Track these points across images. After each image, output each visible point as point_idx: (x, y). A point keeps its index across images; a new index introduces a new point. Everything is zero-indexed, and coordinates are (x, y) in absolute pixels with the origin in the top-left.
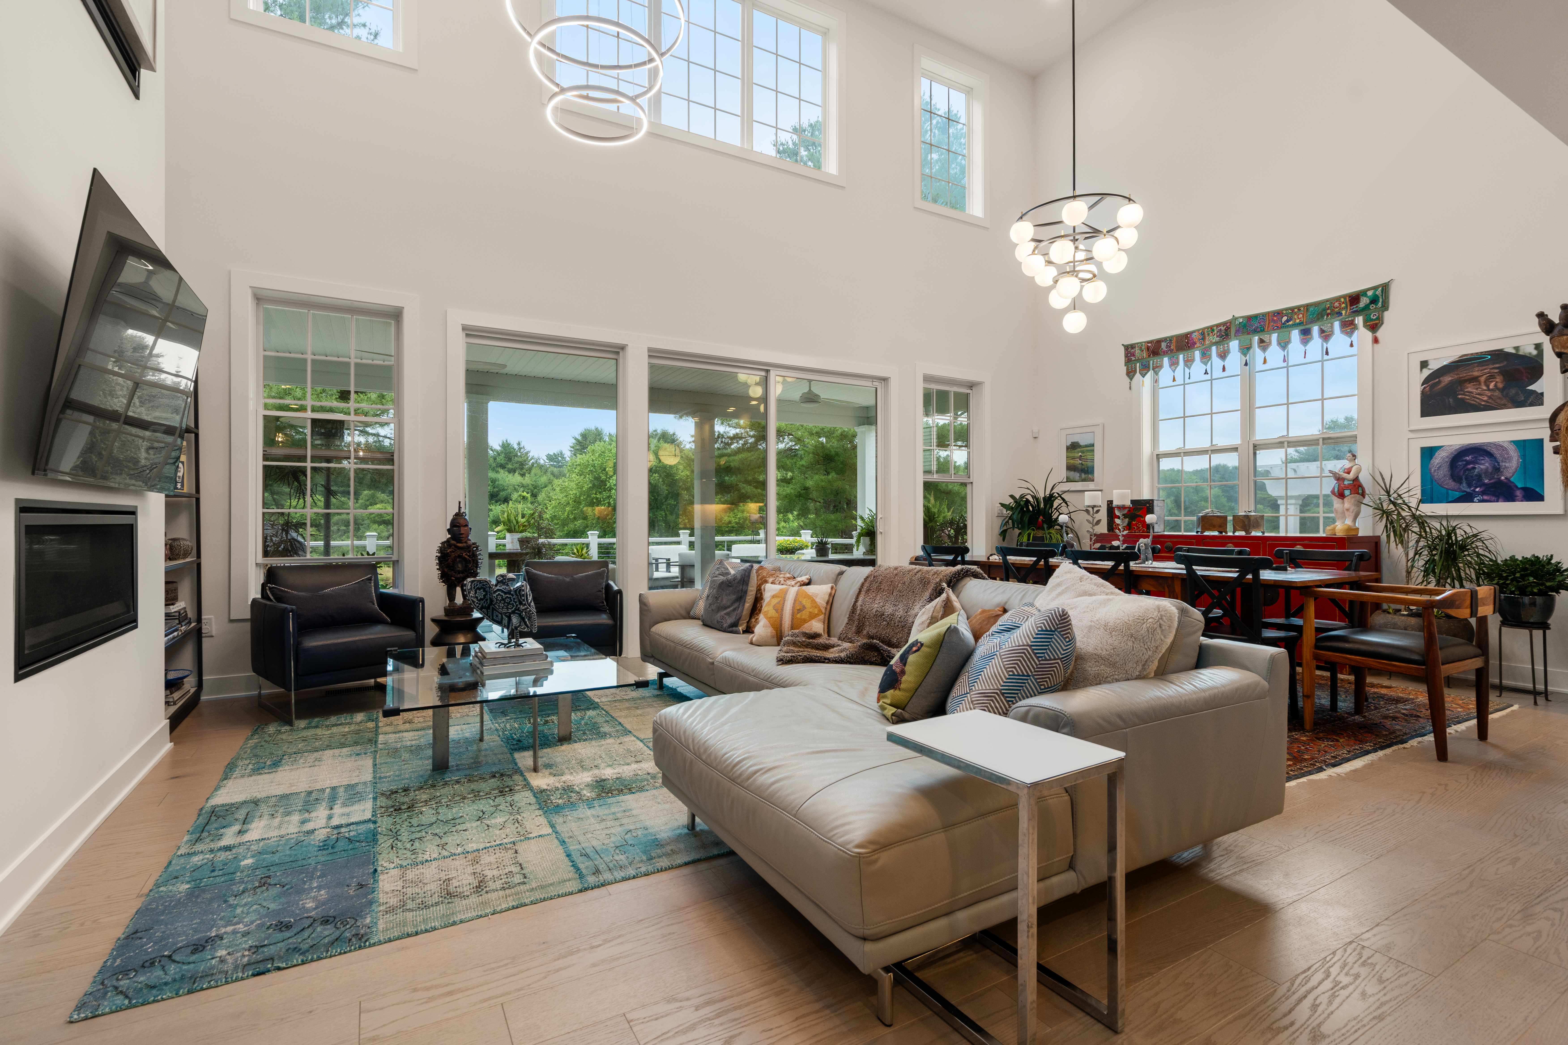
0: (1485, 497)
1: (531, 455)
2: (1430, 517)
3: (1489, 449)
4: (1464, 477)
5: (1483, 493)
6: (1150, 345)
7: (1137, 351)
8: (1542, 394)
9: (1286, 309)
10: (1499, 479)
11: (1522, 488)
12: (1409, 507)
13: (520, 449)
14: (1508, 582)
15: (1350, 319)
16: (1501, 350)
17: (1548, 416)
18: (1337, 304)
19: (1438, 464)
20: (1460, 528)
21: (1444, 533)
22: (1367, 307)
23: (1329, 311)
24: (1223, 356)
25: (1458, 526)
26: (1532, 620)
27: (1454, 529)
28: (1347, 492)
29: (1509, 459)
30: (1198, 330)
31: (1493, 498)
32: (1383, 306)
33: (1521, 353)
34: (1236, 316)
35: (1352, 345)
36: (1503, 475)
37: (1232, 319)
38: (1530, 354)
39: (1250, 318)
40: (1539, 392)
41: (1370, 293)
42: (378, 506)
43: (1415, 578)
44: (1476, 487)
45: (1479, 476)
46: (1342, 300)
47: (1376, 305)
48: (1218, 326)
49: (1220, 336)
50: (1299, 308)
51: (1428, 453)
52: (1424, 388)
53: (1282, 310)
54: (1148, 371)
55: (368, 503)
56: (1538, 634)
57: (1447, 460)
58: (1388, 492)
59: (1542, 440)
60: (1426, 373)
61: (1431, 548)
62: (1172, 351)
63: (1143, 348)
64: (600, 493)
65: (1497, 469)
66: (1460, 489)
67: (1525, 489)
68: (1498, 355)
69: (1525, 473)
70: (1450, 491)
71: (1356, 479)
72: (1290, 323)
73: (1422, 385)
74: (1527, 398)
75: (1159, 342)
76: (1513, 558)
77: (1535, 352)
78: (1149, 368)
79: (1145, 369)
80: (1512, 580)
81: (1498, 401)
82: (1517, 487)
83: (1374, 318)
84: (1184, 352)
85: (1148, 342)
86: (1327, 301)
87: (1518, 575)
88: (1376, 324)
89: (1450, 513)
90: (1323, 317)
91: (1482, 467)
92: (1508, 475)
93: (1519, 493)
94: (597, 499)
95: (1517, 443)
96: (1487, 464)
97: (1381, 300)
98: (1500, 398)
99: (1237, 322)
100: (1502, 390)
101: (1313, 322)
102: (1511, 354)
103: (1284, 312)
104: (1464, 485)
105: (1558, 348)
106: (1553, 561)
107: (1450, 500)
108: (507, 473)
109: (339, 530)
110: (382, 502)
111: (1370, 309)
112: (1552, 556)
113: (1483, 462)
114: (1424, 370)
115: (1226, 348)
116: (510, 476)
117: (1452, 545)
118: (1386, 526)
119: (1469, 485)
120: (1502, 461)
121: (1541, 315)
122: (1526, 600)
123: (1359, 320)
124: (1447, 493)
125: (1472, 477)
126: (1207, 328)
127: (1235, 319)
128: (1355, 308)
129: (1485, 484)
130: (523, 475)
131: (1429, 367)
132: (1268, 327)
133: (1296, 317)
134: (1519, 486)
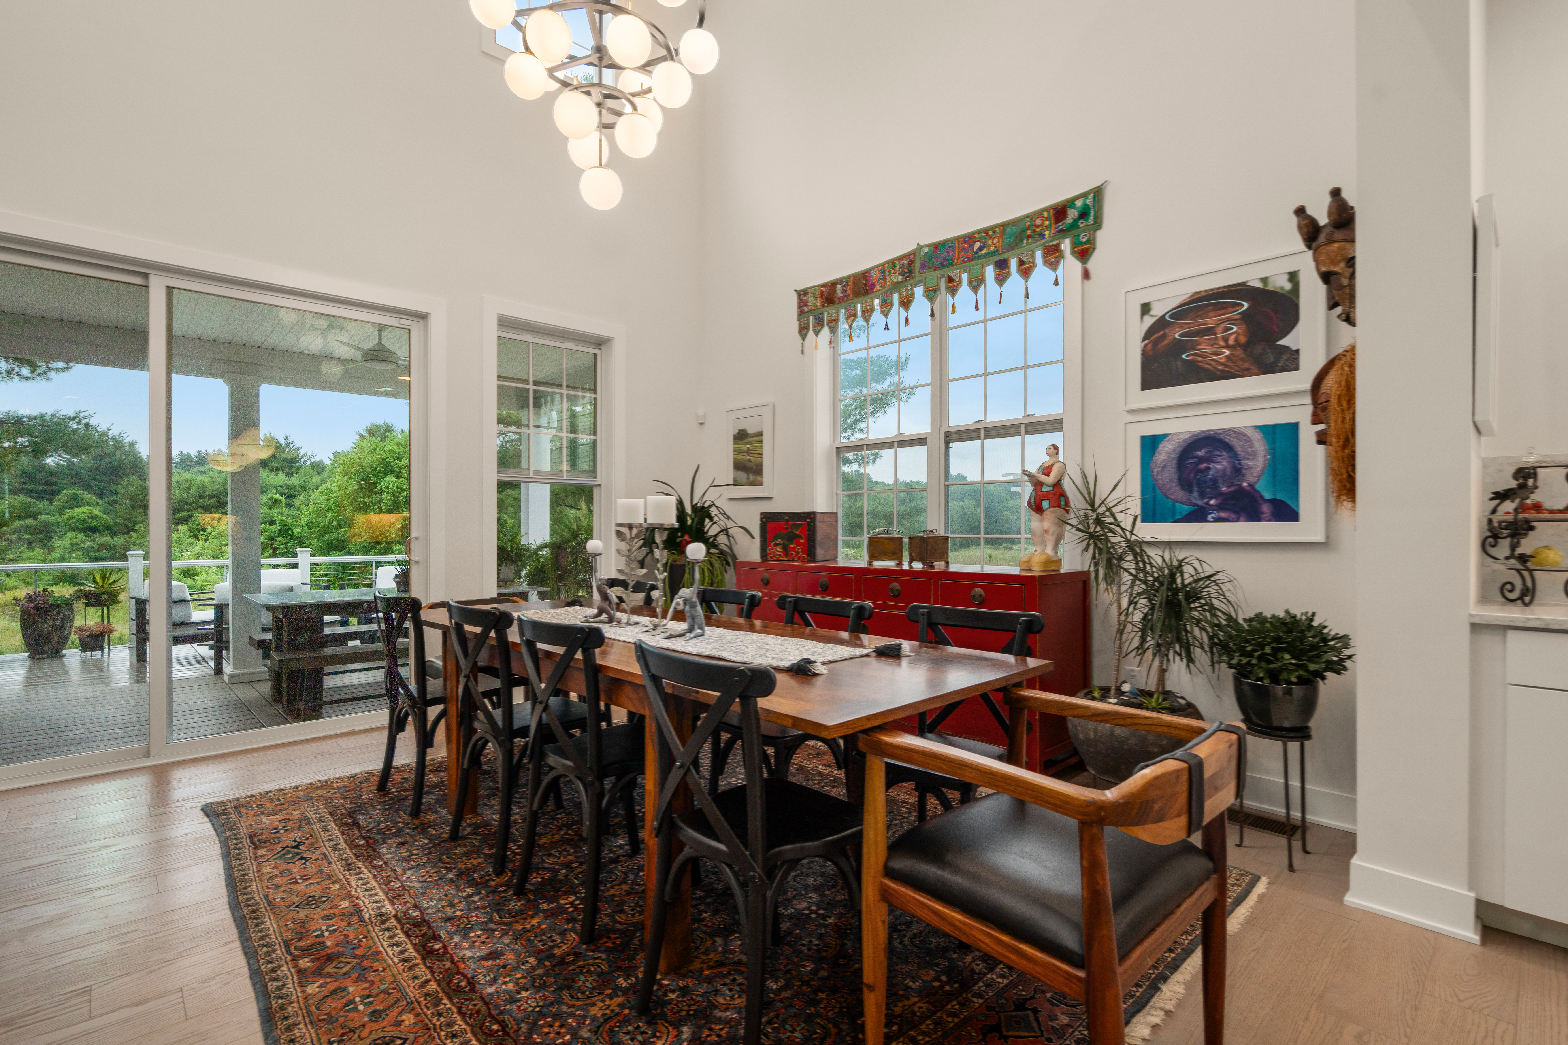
0: (1223, 515)
1: (302, 451)
2: (1149, 543)
3: (1227, 438)
4: (1195, 482)
5: (1219, 508)
6: (823, 289)
7: (810, 299)
8: (1297, 351)
9: (979, 232)
10: (1240, 485)
11: (1270, 501)
12: (1123, 529)
13: (288, 444)
14: (1254, 661)
15: (1055, 243)
16: (1243, 284)
17: (1307, 385)
18: (1038, 222)
19: (1163, 461)
20: (1188, 563)
21: (1166, 572)
22: (1074, 225)
23: (1029, 232)
24: (906, 303)
25: (1186, 561)
26: (1287, 724)
27: (1181, 563)
28: (1045, 504)
29: (1253, 455)
30: (877, 267)
31: (1233, 516)
32: (1096, 222)
33: (1269, 288)
34: (922, 244)
35: (1056, 283)
36: (1245, 480)
37: (916, 249)
38: (1282, 288)
39: (936, 246)
40: (1294, 348)
41: (1079, 203)
42: (80, 509)
43: (1128, 642)
44: (1211, 498)
45: (1214, 481)
46: (1046, 214)
47: (1087, 221)
48: (900, 258)
49: (902, 274)
50: (993, 228)
51: (1150, 444)
52: (1146, 345)
53: (974, 233)
54: (823, 326)
55: (67, 505)
56: (1294, 747)
57: (1173, 456)
58: (1092, 504)
59: (1295, 426)
60: (1149, 321)
61: (1149, 594)
62: (848, 296)
63: (817, 293)
64: (369, 496)
65: (1238, 471)
66: (1189, 500)
67: (1274, 502)
68: (1240, 291)
69: (1274, 477)
70: (1177, 505)
71: (1058, 484)
72: (984, 252)
73: (1144, 340)
74: (1277, 359)
75: (834, 284)
76: (1259, 618)
77: (1288, 286)
78: (823, 322)
79: (819, 324)
80: (1260, 658)
81: (1240, 363)
82: (1262, 498)
83: (1084, 240)
84: (861, 299)
85: (822, 286)
86: (1028, 216)
87: (1268, 650)
88: (1087, 250)
89: (1174, 538)
90: (1022, 241)
91: (1219, 467)
92: (1253, 480)
93: (1266, 509)
94: (365, 503)
95: (1263, 429)
96: (1225, 463)
97: (1092, 213)
98: (1242, 359)
99: (922, 254)
100: (1245, 347)
101: (1010, 248)
102: (1257, 289)
103: (977, 236)
104: (1196, 494)
105: (1324, 265)
106: (1315, 624)
107: (1178, 517)
108: (267, 472)
109: (20, 539)
110: (88, 504)
111: (1078, 227)
112: (1314, 614)
113: (1219, 459)
114: (1146, 317)
115: (909, 292)
116: (272, 476)
117: (1176, 591)
118: (1094, 557)
119: (1202, 495)
120: (1245, 459)
121: (1300, 212)
122: (1279, 690)
123: (1066, 245)
124: (1174, 507)
125: (1205, 482)
126: (887, 263)
127: (920, 248)
128: (1060, 226)
129: (1221, 494)
130: (289, 475)
131: (1152, 313)
132: (958, 258)
133: (990, 242)
134: (1267, 496)
